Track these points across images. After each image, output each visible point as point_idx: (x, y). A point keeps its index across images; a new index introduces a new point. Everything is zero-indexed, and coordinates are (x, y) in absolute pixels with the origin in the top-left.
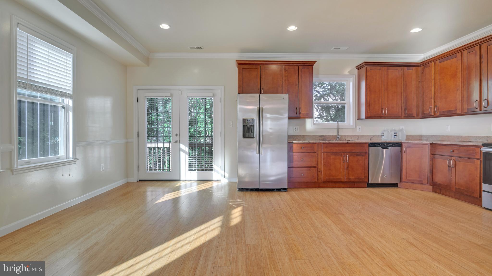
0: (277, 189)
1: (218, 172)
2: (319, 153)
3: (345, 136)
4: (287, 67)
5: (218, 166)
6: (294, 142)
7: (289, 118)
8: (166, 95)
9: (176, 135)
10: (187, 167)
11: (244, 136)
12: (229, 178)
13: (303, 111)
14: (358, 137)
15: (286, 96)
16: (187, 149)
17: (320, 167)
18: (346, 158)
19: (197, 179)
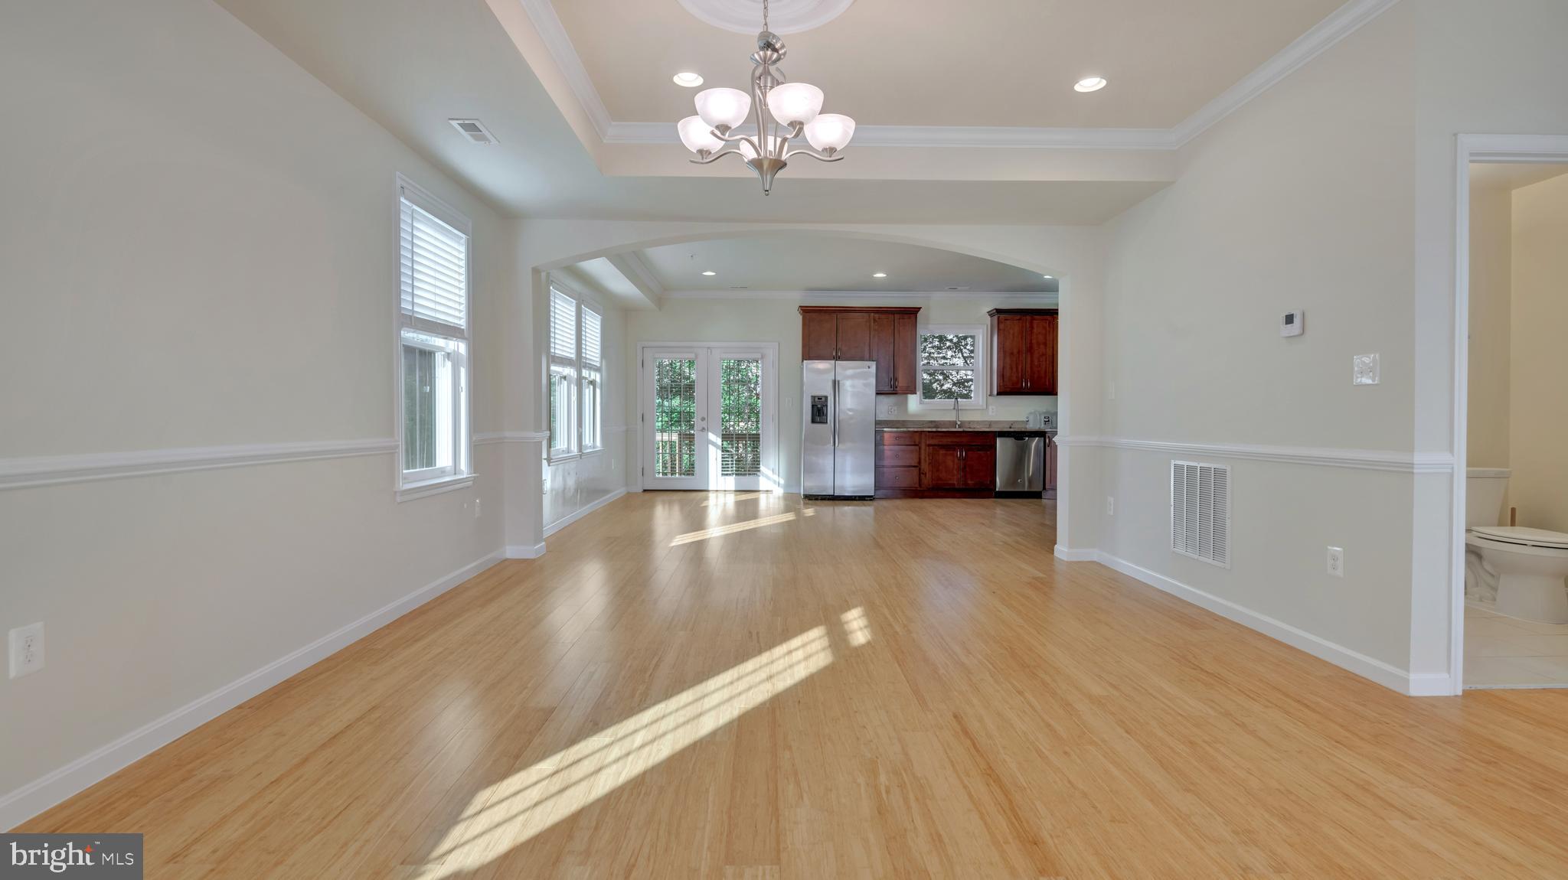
0: (859, 497)
1: (768, 478)
2: (923, 446)
3: (969, 422)
4: (877, 316)
5: (769, 469)
6: (885, 429)
7: (877, 394)
8: (692, 356)
9: (703, 419)
10: (720, 469)
11: (813, 421)
12: (787, 486)
13: (902, 383)
14: (990, 423)
15: (873, 365)
16: (719, 441)
17: (925, 466)
18: (961, 454)
19: (734, 489)
